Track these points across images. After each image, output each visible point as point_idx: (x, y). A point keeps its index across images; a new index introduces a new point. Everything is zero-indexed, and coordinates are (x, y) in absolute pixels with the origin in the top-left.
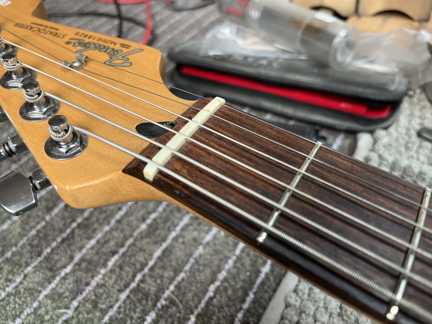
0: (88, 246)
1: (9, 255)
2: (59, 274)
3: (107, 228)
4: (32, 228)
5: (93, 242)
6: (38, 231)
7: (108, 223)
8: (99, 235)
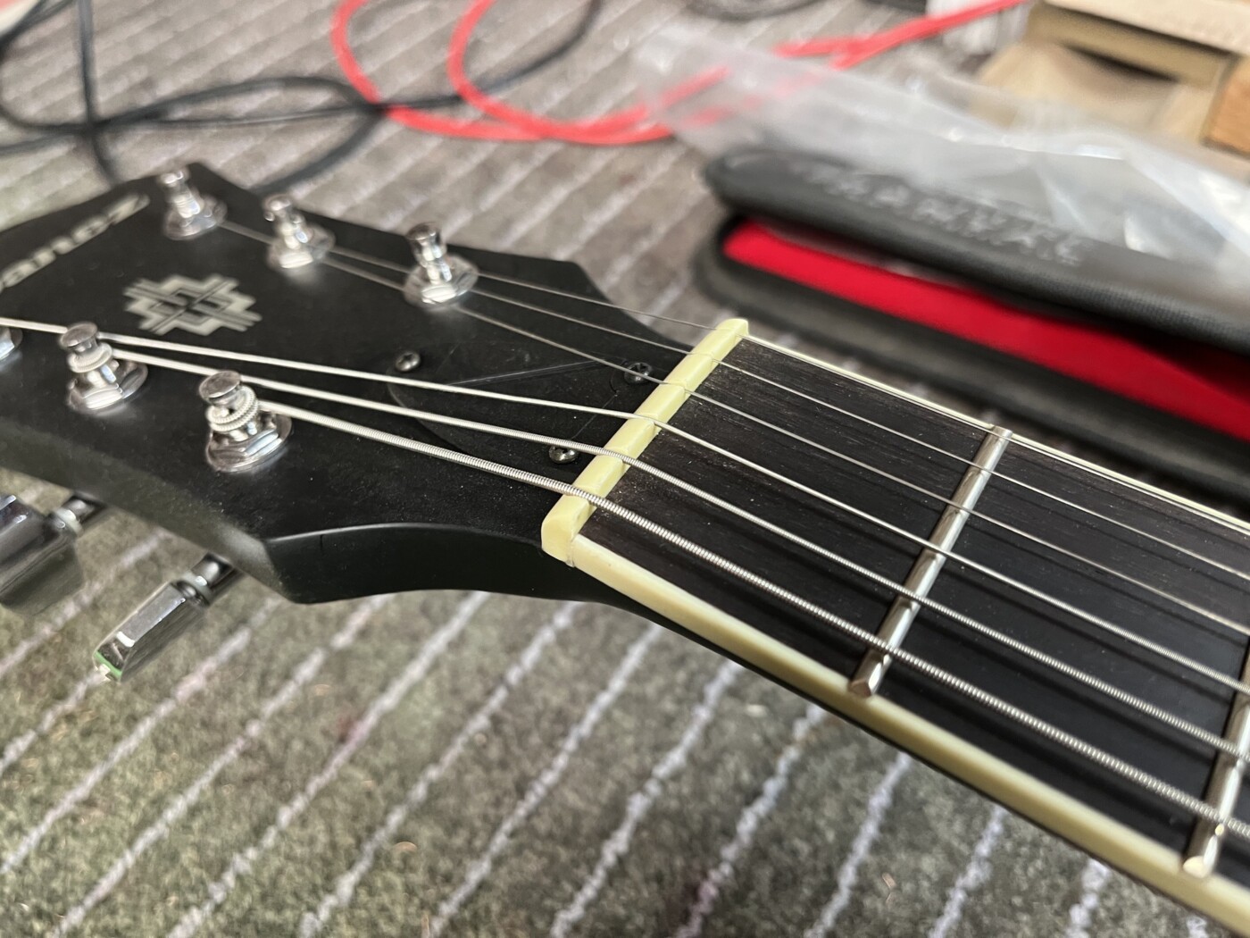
0: (662, 771)
1: (419, 792)
2: (598, 856)
3: (703, 714)
4: (473, 708)
5: (676, 758)
6: (496, 720)
7: (701, 698)
8: (690, 737)
